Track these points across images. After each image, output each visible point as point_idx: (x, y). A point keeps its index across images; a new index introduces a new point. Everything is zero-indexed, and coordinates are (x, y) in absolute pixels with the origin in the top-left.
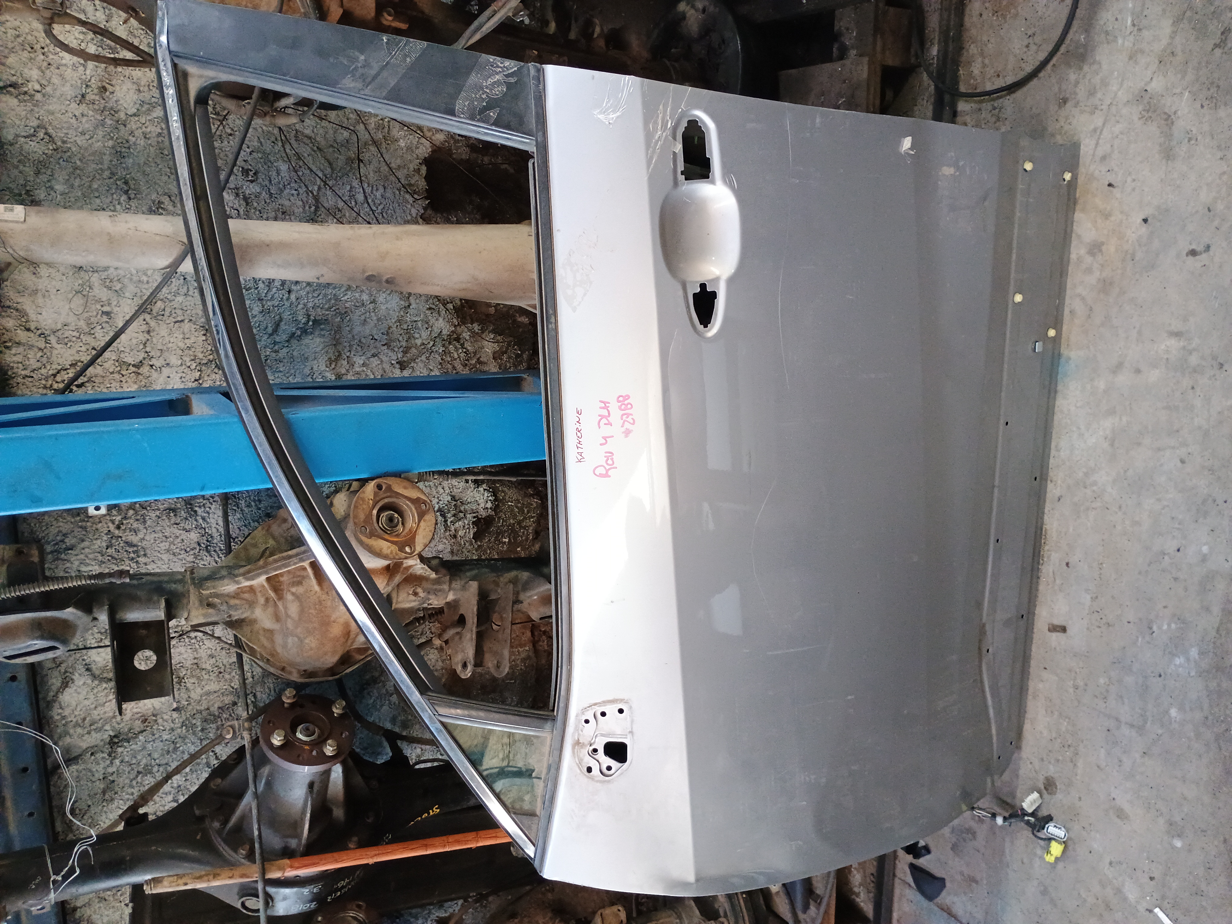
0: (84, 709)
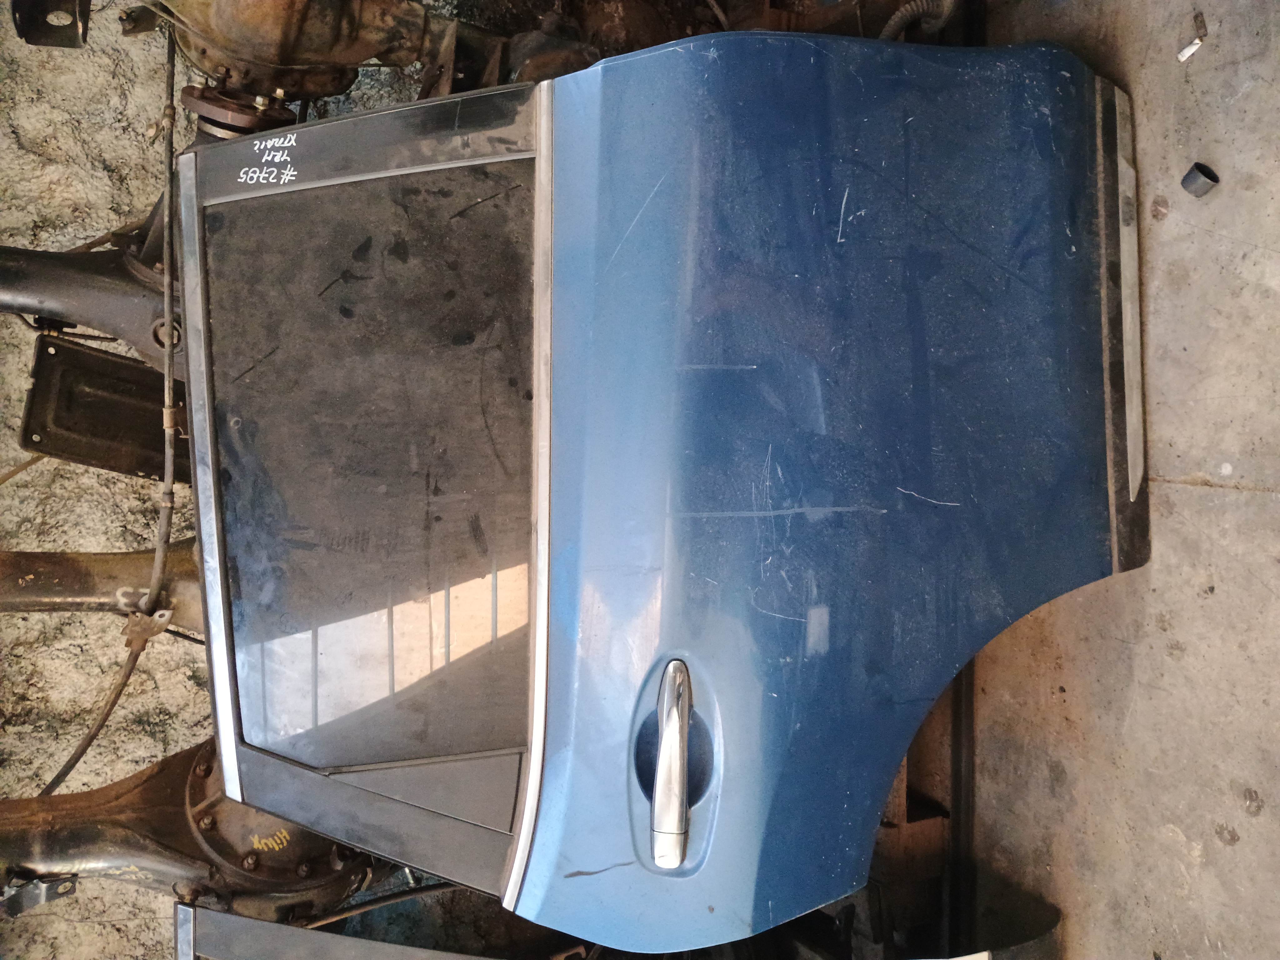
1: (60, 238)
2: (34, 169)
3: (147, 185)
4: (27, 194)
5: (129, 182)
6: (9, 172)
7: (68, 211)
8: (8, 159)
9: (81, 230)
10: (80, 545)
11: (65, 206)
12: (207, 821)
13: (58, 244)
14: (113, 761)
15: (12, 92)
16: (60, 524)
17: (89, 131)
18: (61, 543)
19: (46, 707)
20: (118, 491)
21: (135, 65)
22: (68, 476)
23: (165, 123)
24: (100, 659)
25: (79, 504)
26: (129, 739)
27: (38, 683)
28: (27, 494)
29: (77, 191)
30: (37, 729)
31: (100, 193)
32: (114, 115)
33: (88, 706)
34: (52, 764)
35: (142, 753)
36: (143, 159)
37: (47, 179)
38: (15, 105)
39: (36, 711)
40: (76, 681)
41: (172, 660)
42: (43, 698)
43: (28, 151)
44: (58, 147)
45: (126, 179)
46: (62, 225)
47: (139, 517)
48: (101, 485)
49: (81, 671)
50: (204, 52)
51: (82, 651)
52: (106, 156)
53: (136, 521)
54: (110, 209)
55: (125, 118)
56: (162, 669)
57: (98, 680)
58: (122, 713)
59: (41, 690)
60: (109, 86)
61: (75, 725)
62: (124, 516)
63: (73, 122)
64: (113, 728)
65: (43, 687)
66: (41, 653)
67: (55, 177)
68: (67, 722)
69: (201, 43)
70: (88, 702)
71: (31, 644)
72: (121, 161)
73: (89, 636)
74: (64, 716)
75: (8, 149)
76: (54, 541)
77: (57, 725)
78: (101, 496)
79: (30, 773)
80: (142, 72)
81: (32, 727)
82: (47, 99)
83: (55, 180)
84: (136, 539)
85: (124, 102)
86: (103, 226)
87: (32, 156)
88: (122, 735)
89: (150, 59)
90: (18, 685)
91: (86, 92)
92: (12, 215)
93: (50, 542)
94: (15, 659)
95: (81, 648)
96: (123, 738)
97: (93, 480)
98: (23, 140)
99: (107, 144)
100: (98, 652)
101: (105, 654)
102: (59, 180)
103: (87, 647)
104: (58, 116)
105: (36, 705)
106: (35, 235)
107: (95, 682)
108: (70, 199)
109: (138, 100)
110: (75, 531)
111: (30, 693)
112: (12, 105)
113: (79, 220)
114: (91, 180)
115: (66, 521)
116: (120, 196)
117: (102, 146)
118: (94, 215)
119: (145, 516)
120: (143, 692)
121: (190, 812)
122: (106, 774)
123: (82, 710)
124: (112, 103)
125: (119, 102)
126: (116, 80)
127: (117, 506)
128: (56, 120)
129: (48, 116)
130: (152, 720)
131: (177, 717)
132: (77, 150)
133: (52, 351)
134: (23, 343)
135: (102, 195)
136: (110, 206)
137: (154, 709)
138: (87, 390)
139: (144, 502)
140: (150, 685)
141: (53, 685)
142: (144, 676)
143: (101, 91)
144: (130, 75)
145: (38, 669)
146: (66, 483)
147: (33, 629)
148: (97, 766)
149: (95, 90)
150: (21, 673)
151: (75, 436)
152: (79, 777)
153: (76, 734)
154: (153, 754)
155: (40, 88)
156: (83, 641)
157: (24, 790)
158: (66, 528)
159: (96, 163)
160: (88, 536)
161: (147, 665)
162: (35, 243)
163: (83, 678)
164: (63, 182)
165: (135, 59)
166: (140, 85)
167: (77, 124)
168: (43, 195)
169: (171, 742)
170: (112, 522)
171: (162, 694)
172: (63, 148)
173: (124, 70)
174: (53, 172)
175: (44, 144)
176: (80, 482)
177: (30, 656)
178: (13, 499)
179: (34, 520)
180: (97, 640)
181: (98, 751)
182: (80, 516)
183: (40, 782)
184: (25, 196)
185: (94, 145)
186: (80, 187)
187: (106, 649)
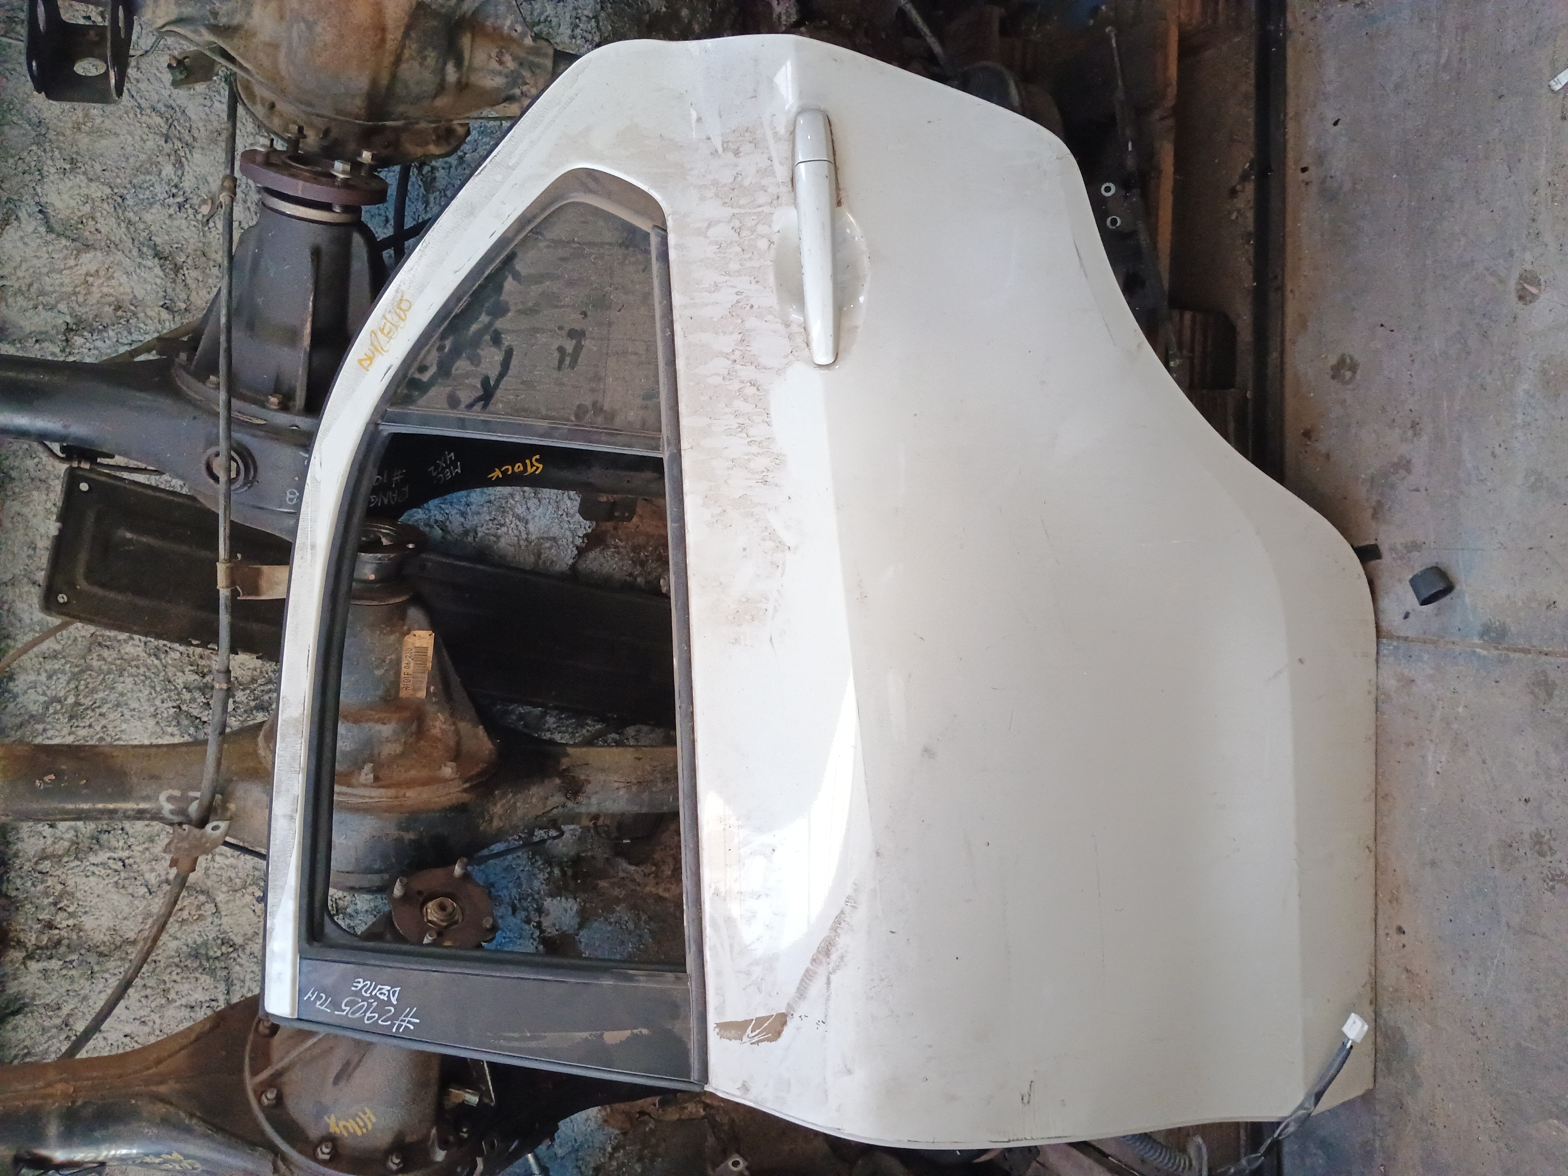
0: (31, 270)
1: (99, 344)
2: (65, 258)
3: (209, 276)
4: (57, 289)
5: (186, 272)
6: (36, 262)
7: (109, 310)
8: (34, 245)
9: (125, 333)
10: (121, 731)
11: (104, 304)
12: (271, 1095)
13: (96, 352)
14: (162, 1006)
15: (39, 161)
16: (97, 705)
17: (136, 209)
18: (98, 728)
19: (79, 937)
20: (170, 662)
21: (194, 126)
22: (108, 643)
23: (224, 198)
24: (147, 876)
25: (121, 679)
26: (182, 978)
27: (68, 907)
28: (57, 667)
29: (120, 285)
30: (67, 964)
31: (149, 287)
32: (167, 188)
33: (132, 935)
34: (86, 1011)
35: (199, 996)
36: (204, 244)
37: (83, 271)
38: (43, 177)
39: (65, 942)
40: (116, 904)
41: (238, 877)
42: (74, 925)
43: (59, 235)
44: (97, 230)
45: (182, 268)
46: (100, 327)
47: (197, 694)
48: (150, 655)
49: (122, 890)
50: (272, 106)
51: (124, 865)
52: (158, 240)
53: (193, 700)
54: (162, 306)
55: (181, 193)
56: (225, 889)
57: (145, 903)
58: (174, 944)
59: (72, 915)
60: (160, 151)
61: (115, 960)
62: (179, 694)
63: (115, 197)
64: (162, 964)
65: (75, 912)
66: (72, 868)
67: (93, 268)
68: (106, 956)
69: (269, 95)
70: (132, 930)
71: (60, 857)
72: (176, 246)
73: (133, 847)
74: (102, 948)
75: (34, 232)
76: (90, 726)
77: (92, 958)
78: (149, 669)
79: (58, 1021)
80: (202, 134)
81: (61, 963)
82: (83, 169)
83: (92, 271)
84: (193, 722)
85: (180, 172)
86: (153, 329)
87: (64, 242)
88: (174, 973)
89: (213, 117)
90: (44, 910)
91: (132, 160)
92: (39, 316)
93: (84, 727)
94: (40, 876)
95: (123, 862)
96: (175, 977)
97: (140, 649)
98: (52, 221)
99: (157, 225)
100: (145, 867)
101: (152, 870)
102: (97, 271)
103: (131, 861)
104: (97, 191)
105: (66, 934)
106: (67, 340)
107: (141, 905)
108: (111, 295)
109: (198, 169)
110: (116, 714)
111: (58, 920)
112: (39, 177)
113: (122, 321)
114: (138, 271)
115: (104, 701)
116: (174, 290)
117: (152, 228)
118: (141, 315)
119: (204, 694)
120: (201, 917)
121: (250, 1083)
122: (154, 1022)
123: (124, 941)
124: (164, 173)
125: (173, 172)
126: (170, 145)
127: (169, 682)
128: (94, 196)
129: (84, 191)
130: (211, 953)
131: (244, 949)
132: (120, 233)
133: (84, 487)
134: (52, 477)
135: (152, 289)
136: (161, 303)
137: (214, 940)
138: (129, 535)
139: (203, 677)
140: (210, 908)
141: (87, 909)
142: (202, 898)
143: (150, 158)
144: (187, 138)
145: (68, 889)
146: (106, 653)
147: (62, 839)
148: (142, 1013)
149: (143, 157)
150: (46, 894)
151: (112, 595)
152: (119, 1026)
153: (116, 971)
154: (213, 997)
155: (74, 156)
156: (126, 854)
157: (50, 1042)
158: (104, 710)
159: (145, 249)
160: (132, 720)
161: (205, 884)
162: (68, 350)
163: (126, 900)
164: (102, 273)
165: (193, 117)
166: (200, 151)
167: (120, 200)
168: (77, 290)
169: (235, 982)
170: (163, 702)
171: (224, 920)
172: (103, 231)
173: (179, 131)
174: (90, 261)
175: (80, 226)
176: (123, 651)
177: (59, 873)
178: (39, 674)
179: (65, 700)
180: (143, 852)
181: (143, 993)
182: (122, 694)
183: (70, 1034)
184: (52, 293)
185: (142, 226)
186: (124, 279)
187: (154, 863)
